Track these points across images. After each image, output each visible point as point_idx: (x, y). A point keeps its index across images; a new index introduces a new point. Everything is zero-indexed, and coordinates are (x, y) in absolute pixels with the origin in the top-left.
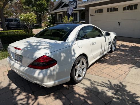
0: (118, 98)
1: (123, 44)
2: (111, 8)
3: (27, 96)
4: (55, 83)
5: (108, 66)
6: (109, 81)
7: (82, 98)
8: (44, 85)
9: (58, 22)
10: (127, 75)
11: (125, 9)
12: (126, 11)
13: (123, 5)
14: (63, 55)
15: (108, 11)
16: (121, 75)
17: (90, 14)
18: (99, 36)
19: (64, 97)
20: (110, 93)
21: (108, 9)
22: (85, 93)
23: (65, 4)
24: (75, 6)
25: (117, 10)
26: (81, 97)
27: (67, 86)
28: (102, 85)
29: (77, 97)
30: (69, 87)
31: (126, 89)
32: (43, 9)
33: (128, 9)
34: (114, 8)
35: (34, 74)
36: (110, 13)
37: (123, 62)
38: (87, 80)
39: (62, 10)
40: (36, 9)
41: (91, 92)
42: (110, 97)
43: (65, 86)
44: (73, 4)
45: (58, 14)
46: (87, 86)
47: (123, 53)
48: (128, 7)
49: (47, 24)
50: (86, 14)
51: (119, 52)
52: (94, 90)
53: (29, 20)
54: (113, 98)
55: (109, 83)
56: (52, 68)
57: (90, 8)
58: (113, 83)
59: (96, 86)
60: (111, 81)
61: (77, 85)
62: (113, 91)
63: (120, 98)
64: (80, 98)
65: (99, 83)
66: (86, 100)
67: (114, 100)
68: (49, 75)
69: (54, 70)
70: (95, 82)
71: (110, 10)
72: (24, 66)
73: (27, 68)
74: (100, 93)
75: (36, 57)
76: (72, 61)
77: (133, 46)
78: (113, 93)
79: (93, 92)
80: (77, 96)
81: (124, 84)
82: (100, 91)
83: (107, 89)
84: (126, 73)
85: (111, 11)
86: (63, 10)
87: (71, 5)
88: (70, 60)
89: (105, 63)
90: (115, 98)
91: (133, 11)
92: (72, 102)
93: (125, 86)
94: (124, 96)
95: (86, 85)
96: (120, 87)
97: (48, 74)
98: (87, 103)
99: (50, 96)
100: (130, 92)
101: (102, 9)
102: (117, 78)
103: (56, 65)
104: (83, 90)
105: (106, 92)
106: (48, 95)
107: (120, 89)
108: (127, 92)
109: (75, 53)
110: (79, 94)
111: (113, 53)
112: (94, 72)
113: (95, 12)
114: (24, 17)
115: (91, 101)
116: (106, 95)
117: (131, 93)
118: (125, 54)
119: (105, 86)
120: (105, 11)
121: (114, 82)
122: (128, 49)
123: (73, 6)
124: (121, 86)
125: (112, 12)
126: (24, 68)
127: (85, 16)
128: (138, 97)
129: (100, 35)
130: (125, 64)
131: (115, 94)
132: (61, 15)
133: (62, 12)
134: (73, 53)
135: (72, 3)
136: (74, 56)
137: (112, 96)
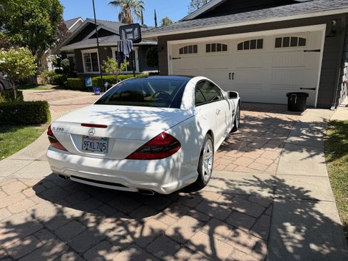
0: (280, 198)
1: (247, 114)
2: (214, 45)
3: (119, 222)
4: (178, 184)
5: (241, 154)
6: (254, 176)
7: (225, 207)
8: (164, 188)
9: (85, 72)
10: (278, 164)
11: (240, 47)
12: (244, 52)
13: (238, 40)
14: (187, 131)
15: (208, 50)
16: (269, 166)
17: (170, 57)
18: (216, 99)
19: (192, 211)
20: (265, 193)
21: (208, 46)
22: (225, 199)
23: (101, 29)
24: (136, 38)
25: (225, 48)
26: (222, 206)
27: (187, 194)
28: (246, 184)
29: (215, 208)
30: (191, 194)
31: (286, 183)
32: (42, 41)
33: (246, 48)
34: (219, 45)
35: (146, 169)
36: (211, 53)
37: (263, 145)
38: (217, 180)
39: (98, 43)
40: (22, 39)
41: (234, 197)
42: (267, 198)
43: (182, 194)
44: (132, 32)
45: (83, 52)
46: (222, 189)
47: (255, 131)
48: (247, 43)
49: (49, 78)
50: (159, 54)
51: (247, 130)
52: (238, 192)
53: (15, 67)
54: (274, 198)
55: (255, 180)
56: (175, 156)
57: (169, 43)
58: (263, 180)
59: (237, 187)
60: (257, 176)
61: (203, 189)
62: (268, 190)
63: (283, 196)
64: (223, 208)
65: (240, 182)
66: (233, 208)
67: (276, 200)
68: (173, 169)
69: (178, 160)
70: (232, 181)
71: (211, 48)
72: (114, 160)
73: (124, 162)
74: (249, 195)
75: (147, 137)
76: (200, 143)
77: (266, 118)
78: (269, 192)
79: (237, 196)
80: (215, 205)
81: (280, 178)
82: (248, 192)
83: (258, 188)
84: (276, 162)
85: (213, 50)
86: (100, 45)
87: (126, 33)
88: (196, 141)
89: (233, 149)
90: (276, 198)
91: (256, 51)
92: (211, 215)
93: (283, 181)
94: (288, 193)
95: (220, 187)
96: (275, 182)
97: (171, 167)
98: (237, 211)
99: (164, 214)
100: (293, 187)
101: (196, 47)
102: (265, 171)
103: (180, 150)
104: (219, 195)
105: (258, 192)
106: (161, 213)
107: (276, 185)
108: (290, 188)
109: (201, 129)
110: (216, 203)
111: (238, 131)
112: (222, 167)
113: (181, 52)
114: (4, 59)
115: (242, 208)
116: (260, 196)
117: (296, 188)
118: (259, 132)
119: (251, 185)
120: (202, 49)
121: (264, 177)
122: (260, 123)
123: (131, 36)
124: (277, 181)
125: (216, 53)
126: (116, 162)
127: (159, 59)
128: (307, 191)
129: (219, 97)
130: (268, 149)
131: (274, 193)
132: (94, 55)
133: (98, 47)
134: (199, 130)
135: (128, 30)
136: (200, 133)
137: (271, 197)
